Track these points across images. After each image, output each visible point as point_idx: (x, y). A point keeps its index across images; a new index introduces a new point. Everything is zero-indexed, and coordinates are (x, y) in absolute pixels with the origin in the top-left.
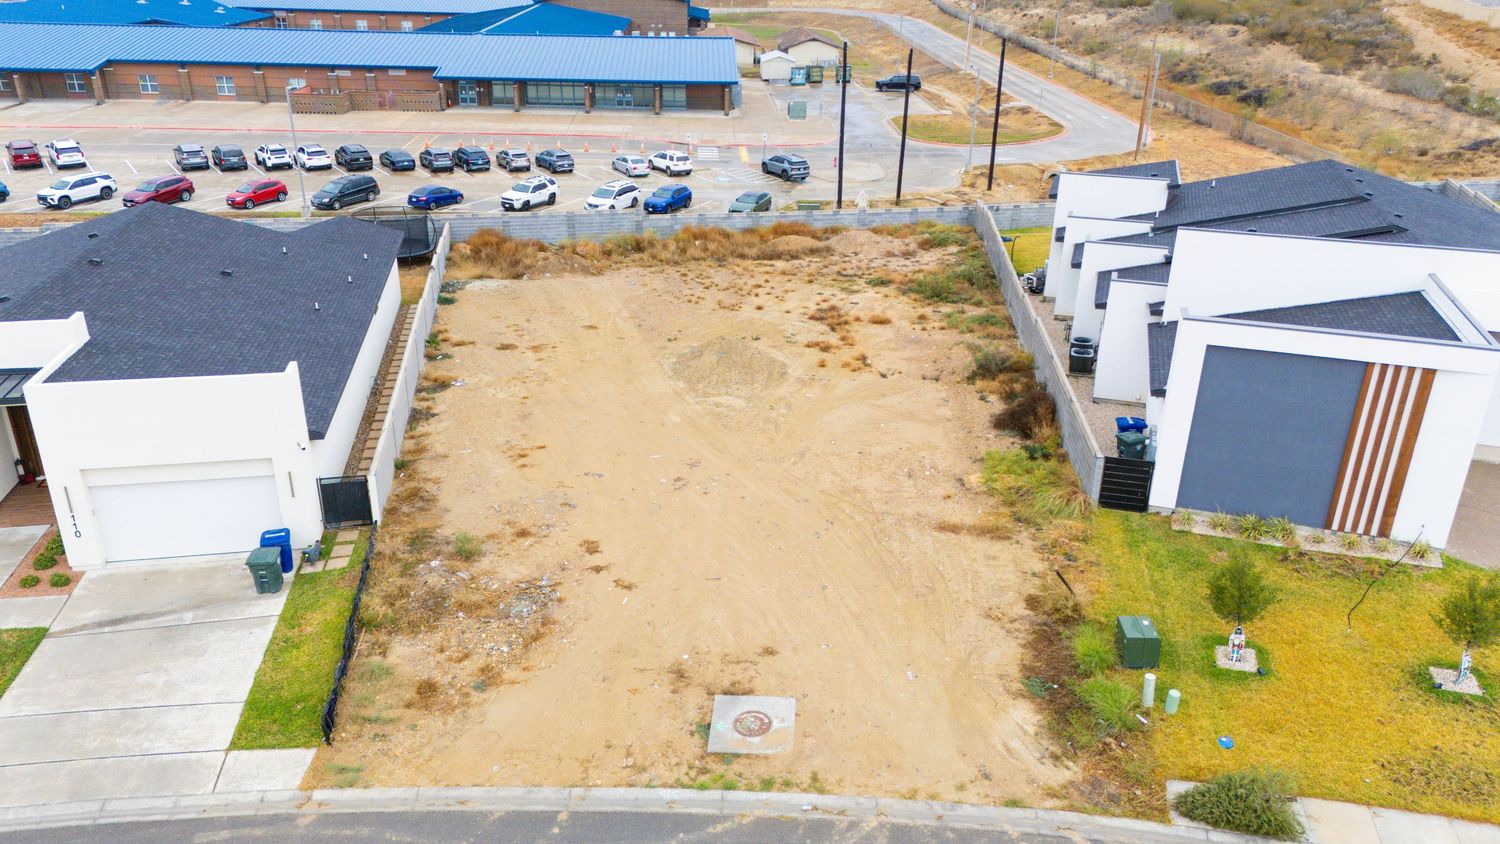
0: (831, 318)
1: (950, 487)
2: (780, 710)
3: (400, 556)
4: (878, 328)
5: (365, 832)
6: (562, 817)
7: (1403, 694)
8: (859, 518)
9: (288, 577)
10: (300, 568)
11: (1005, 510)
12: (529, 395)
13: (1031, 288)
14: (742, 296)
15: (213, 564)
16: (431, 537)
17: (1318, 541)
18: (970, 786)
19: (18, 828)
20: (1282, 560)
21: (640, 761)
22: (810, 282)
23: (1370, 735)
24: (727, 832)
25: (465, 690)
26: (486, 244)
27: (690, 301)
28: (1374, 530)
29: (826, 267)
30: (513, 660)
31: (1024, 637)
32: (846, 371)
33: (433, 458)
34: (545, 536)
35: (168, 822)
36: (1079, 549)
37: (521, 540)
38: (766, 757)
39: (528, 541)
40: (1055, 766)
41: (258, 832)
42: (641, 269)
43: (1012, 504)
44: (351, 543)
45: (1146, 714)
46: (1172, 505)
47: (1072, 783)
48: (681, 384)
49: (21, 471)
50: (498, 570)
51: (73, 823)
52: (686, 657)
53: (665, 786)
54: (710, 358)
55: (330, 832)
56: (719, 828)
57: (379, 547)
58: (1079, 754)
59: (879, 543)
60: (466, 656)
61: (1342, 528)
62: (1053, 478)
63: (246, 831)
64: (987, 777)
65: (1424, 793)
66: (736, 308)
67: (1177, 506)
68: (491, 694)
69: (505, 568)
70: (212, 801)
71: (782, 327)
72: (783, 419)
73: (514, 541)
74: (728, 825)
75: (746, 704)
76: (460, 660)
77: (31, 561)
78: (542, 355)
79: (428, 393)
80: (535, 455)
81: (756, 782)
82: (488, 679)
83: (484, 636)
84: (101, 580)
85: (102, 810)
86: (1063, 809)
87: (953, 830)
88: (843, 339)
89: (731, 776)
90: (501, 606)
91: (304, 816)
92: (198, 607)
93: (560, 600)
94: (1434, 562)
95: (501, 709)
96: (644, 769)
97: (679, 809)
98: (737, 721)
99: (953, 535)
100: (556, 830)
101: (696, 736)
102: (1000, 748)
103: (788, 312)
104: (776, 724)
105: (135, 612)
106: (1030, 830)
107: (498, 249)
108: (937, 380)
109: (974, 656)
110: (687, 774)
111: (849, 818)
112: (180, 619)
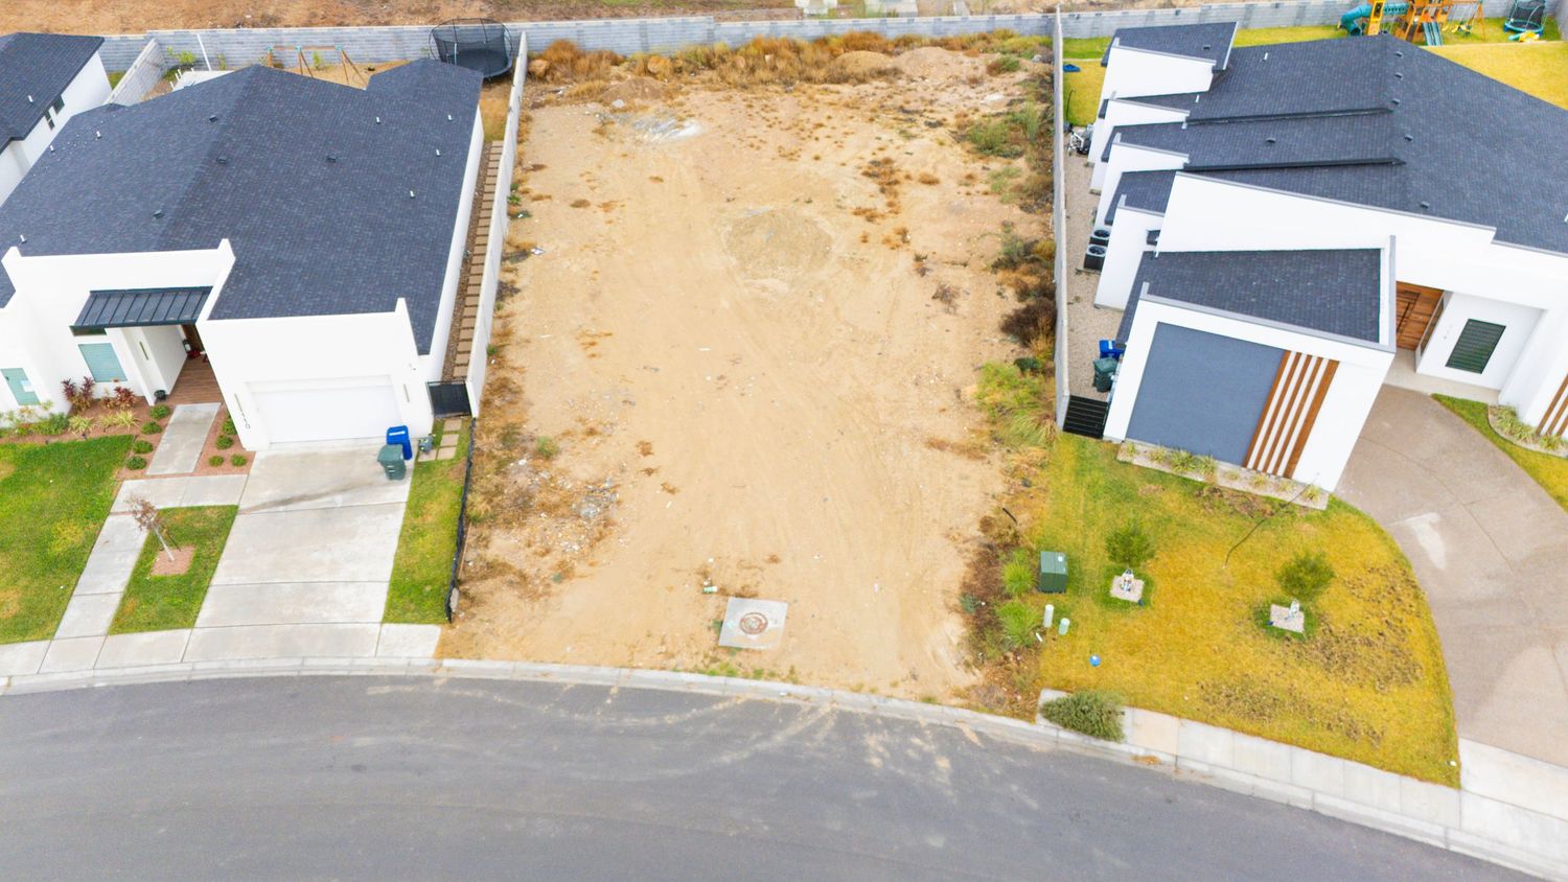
0: (882, 174)
1: (947, 399)
2: (774, 612)
3: (496, 452)
4: (926, 189)
5: (480, 694)
6: (614, 691)
7: (1241, 628)
8: (865, 429)
9: (410, 464)
10: (418, 456)
11: (986, 428)
12: (598, 270)
13: (1078, 149)
14: (803, 139)
15: (350, 449)
16: (519, 434)
17: (1235, 477)
18: (901, 684)
19: (250, 675)
20: (1197, 496)
21: (671, 649)
22: (872, 120)
23: (1203, 661)
24: (725, 710)
25: (547, 581)
26: (561, 61)
27: (752, 146)
28: (1281, 471)
29: (890, 97)
30: (582, 556)
31: (971, 557)
32: (885, 249)
33: (518, 343)
34: (609, 436)
35: (348, 677)
36: (1036, 475)
37: (590, 438)
38: (760, 652)
39: (595, 440)
40: (966, 672)
41: (409, 689)
42: (709, 93)
43: (994, 423)
44: (456, 432)
45: (1043, 634)
46: (1123, 437)
47: (974, 686)
48: (734, 261)
49: (188, 347)
50: (572, 468)
51: (285, 674)
52: (711, 560)
53: (686, 670)
54: (760, 236)
55: (456, 692)
56: (721, 706)
57: (478, 443)
58: (986, 663)
59: (877, 456)
60: (548, 552)
61: (1255, 467)
62: (1033, 399)
63: (400, 688)
64: (915, 677)
65: (1223, 711)
66: (795, 157)
67: (1127, 436)
68: (566, 585)
69: (577, 467)
70: (375, 662)
71: (834, 187)
72: (818, 309)
73: (583, 439)
74: (727, 704)
75: (750, 607)
76: (543, 555)
77: (214, 440)
78: (612, 215)
79: (512, 263)
80: (603, 342)
81: (750, 671)
82: (564, 573)
83: (560, 535)
84: (271, 460)
85: (302, 665)
86: (962, 707)
87: (882, 718)
88: (890, 204)
89: (733, 666)
90: (574, 506)
91: (438, 678)
92: (344, 490)
93: (619, 502)
94: (1321, 504)
95: (573, 598)
96: (673, 656)
97: (695, 690)
98: (742, 620)
99: (938, 452)
100: (609, 701)
101: (712, 631)
102: (929, 654)
103: (844, 165)
104: (771, 625)
105: (299, 493)
106: (935, 721)
107: (573, 66)
108: (965, 265)
109: (929, 572)
110: (703, 661)
111: (811, 705)
112: (332, 502)
